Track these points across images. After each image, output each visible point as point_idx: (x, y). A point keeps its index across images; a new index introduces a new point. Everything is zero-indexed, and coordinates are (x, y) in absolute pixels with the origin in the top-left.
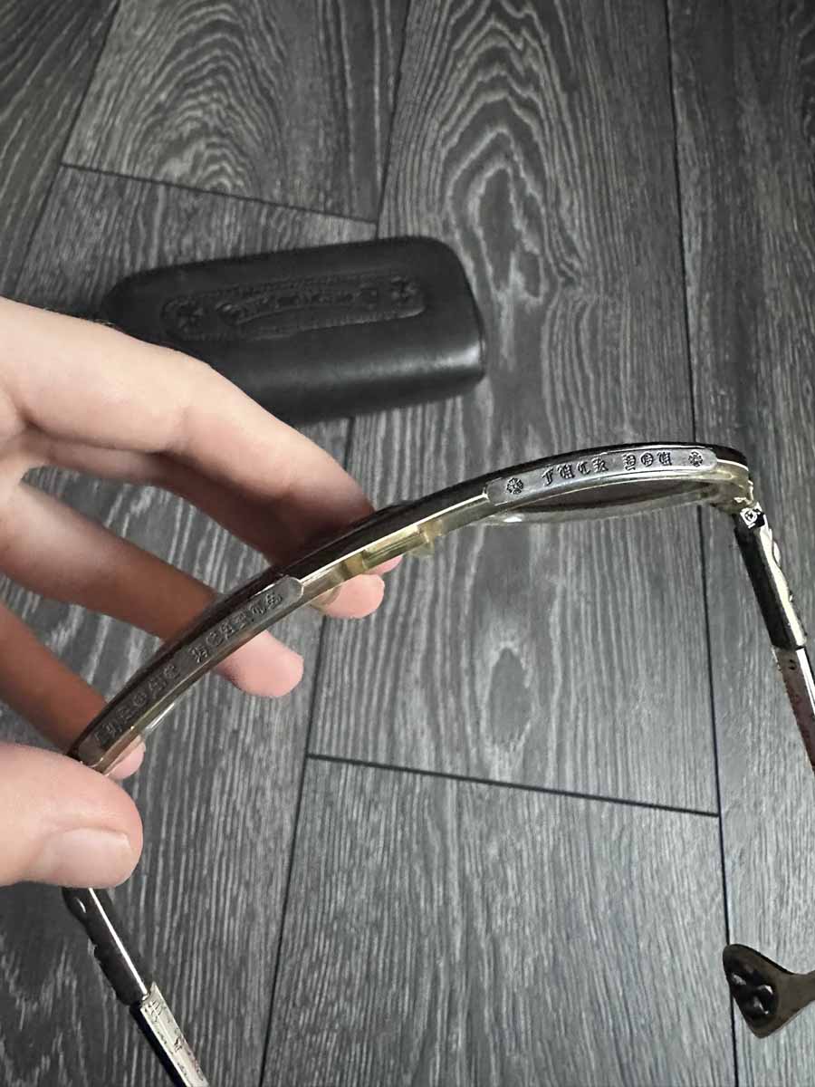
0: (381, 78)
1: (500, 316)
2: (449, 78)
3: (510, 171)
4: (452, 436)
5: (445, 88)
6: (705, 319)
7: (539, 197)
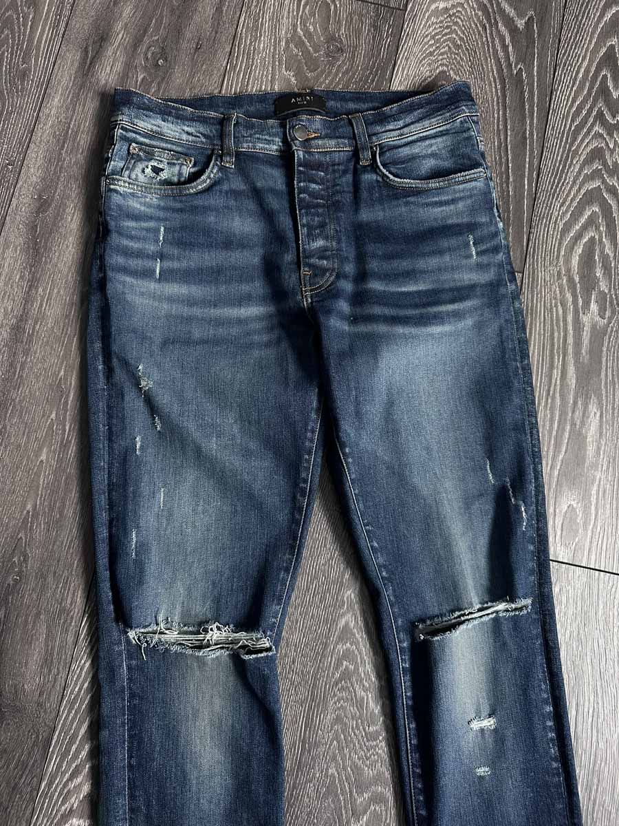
0: (528, 174)
1: (583, 331)
2: (568, 172)
3: (597, 237)
4: (553, 398)
5: (565, 179)
7: (611, 255)
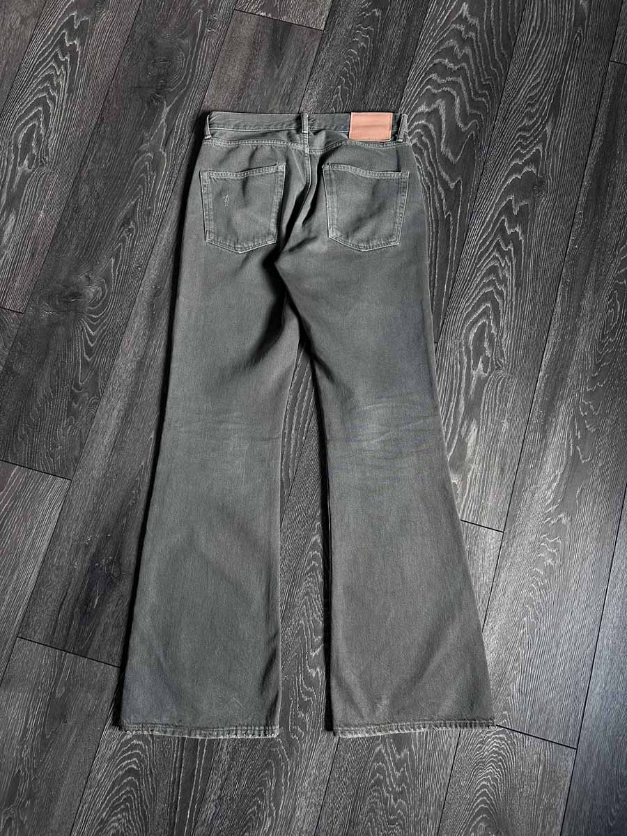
6: (543, 385)
